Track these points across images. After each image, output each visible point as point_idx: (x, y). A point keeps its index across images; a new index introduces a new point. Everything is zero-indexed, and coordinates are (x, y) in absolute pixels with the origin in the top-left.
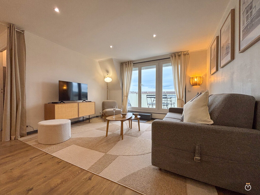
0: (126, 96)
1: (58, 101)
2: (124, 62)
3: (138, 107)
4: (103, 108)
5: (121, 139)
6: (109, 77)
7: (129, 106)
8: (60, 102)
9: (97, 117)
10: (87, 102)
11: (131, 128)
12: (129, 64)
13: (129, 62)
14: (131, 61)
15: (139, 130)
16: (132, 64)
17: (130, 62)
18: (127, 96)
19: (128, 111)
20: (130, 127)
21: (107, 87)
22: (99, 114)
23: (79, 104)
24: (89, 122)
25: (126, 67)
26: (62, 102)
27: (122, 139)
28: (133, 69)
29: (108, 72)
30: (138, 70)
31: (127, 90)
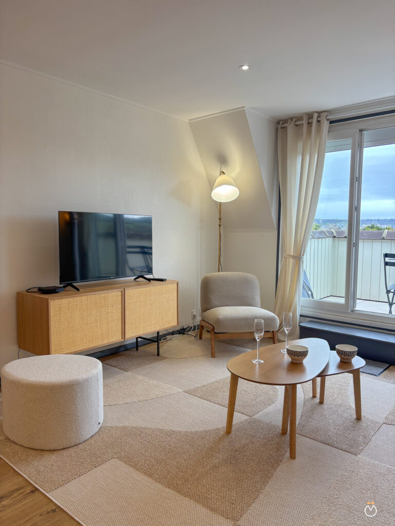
0: (294, 257)
1: (55, 282)
2: (291, 119)
5: (288, 454)
6: (230, 184)
7: (304, 296)
8: (64, 287)
9: (182, 331)
10: (149, 280)
11: (321, 402)
12: (310, 124)
13: (310, 116)
14: (320, 113)
15: (359, 418)
16: (326, 125)
17: (316, 115)
18: (298, 258)
19: (301, 316)
20: (314, 397)
21: (220, 219)
23: (126, 292)
24: (158, 355)
25: (298, 136)
26: (68, 285)
27: (293, 456)
28: (329, 143)
29: (223, 160)
30: (351, 146)
31: (301, 233)
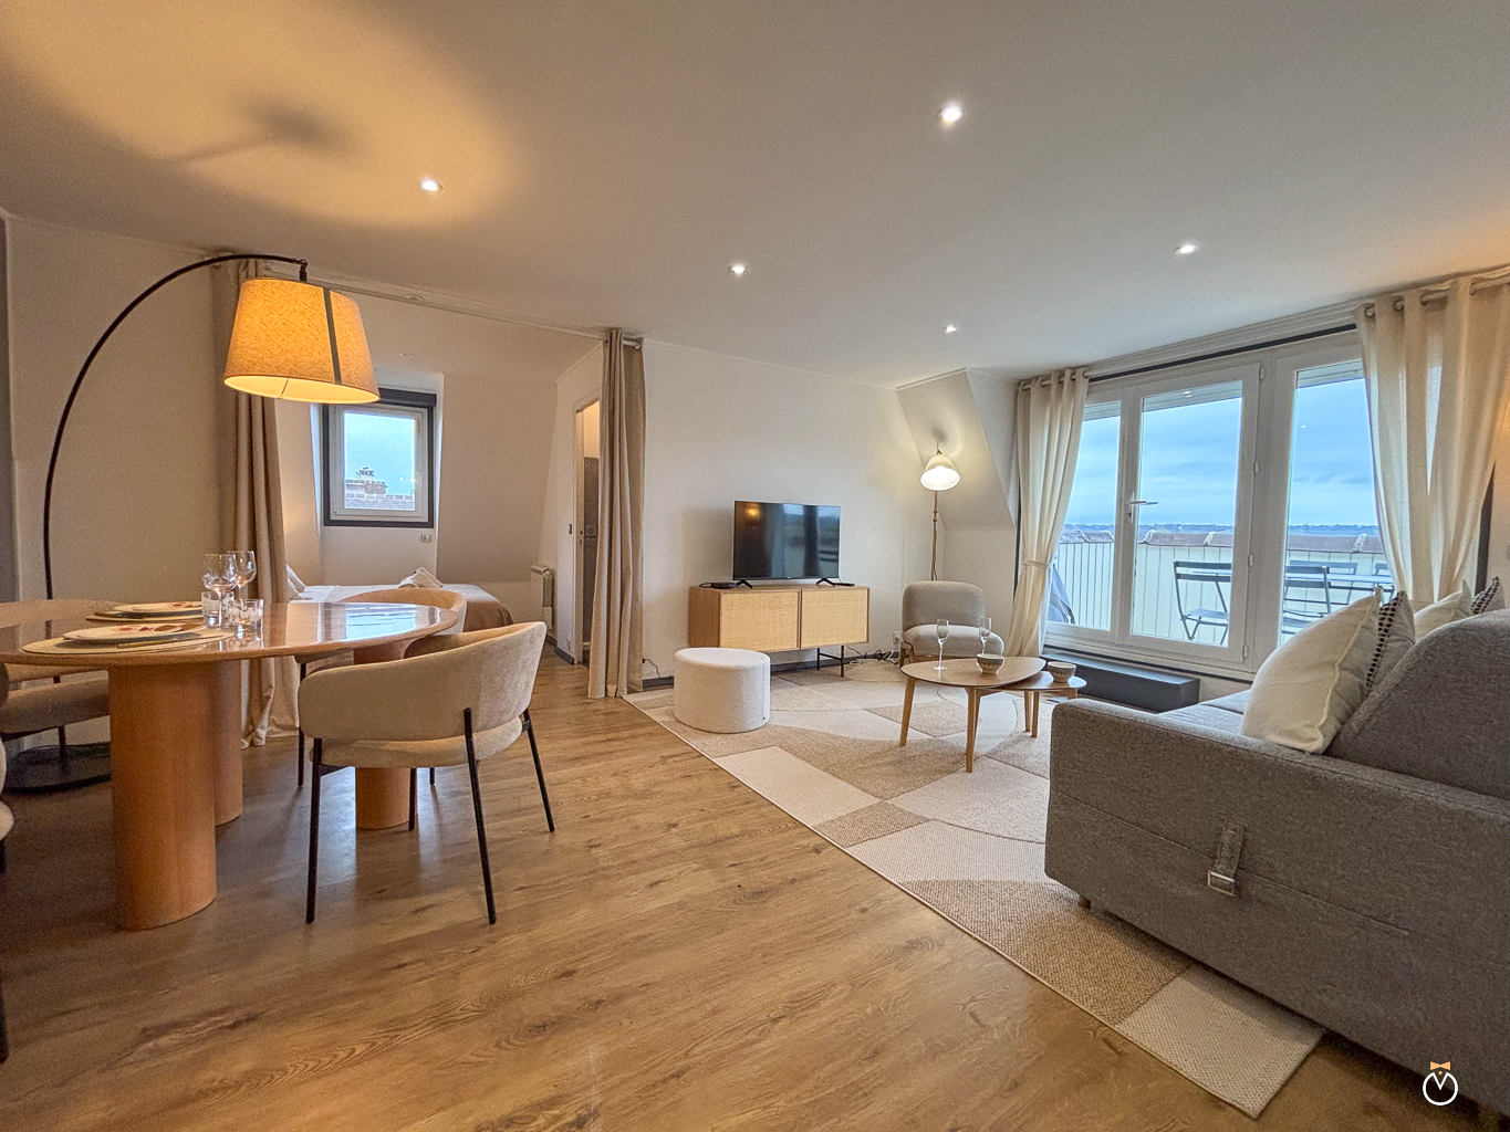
0: (1038, 564)
1: (729, 579)
2: (1037, 378)
3: (1108, 629)
4: (909, 621)
6: (947, 466)
7: (1053, 617)
8: (739, 584)
9: (880, 656)
10: (834, 584)
11: (1034, 736)
12: (1061, 383)
13: (1061, 373)
14: (1074, 369)
16: (1083, 385)
17: (1068, 373)
18: (1043, 565)
19: (1045, 646)
21: (935, 512)
22: (889, 647)
23: (804, 593)
24: (842, 676)
25: (1045, 399)
26: (744, 582)
27: (969, 770)
28: (1089, 408)
29: (940, 436)
30: (1119, 411)
31: (1047, 530)
